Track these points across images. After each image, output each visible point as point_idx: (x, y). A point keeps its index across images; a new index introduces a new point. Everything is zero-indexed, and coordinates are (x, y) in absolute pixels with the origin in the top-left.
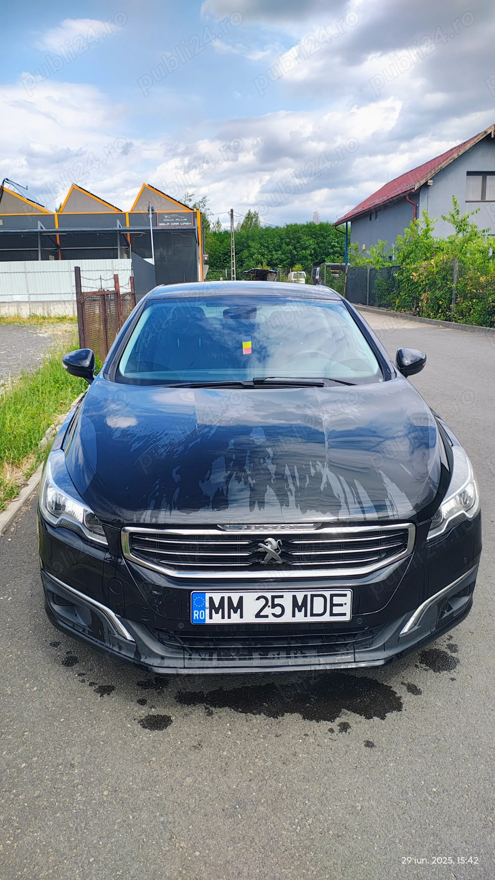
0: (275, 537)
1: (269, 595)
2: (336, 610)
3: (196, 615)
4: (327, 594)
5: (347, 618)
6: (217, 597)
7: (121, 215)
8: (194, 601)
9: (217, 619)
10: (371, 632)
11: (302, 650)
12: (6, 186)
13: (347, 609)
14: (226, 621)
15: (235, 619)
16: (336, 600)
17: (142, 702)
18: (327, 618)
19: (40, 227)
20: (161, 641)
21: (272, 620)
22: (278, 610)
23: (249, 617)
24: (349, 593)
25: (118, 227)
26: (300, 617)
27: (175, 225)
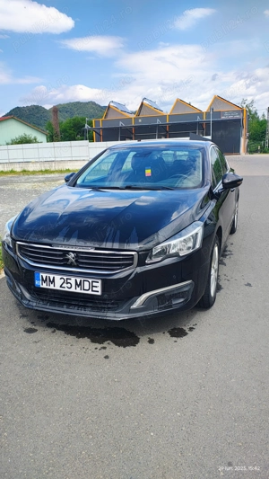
0: (73, 252)
1: (65, 278)
2: (94, 289)
3: (37, 282)
4: (90, 281)
5: (99, 293)
6: (44, 275)
7: (201, 114)
8: (36, 276)
9: (44, 286)
10: (117, 304)
11: (85, 307)
12: (145, 102)
13: (99, 289)
14: (48, 287)
15: (52, 287)
16: (94, 284)
17: (32, 323)
18: (90, 292)
19: (158, 122)
20: (30, 293)
21: (66, 289)
22: (69, 285)
23: (57, 287)
24: (100, 281)
25: (198, 119)
26: (78, 290)
27: (231, 117)
